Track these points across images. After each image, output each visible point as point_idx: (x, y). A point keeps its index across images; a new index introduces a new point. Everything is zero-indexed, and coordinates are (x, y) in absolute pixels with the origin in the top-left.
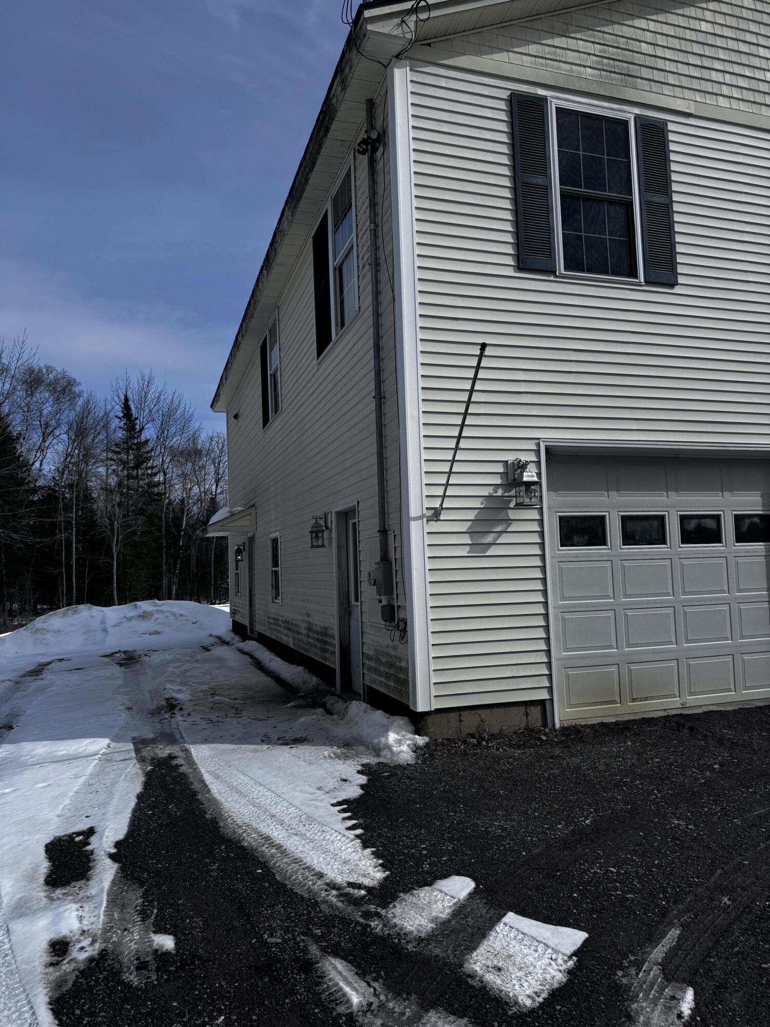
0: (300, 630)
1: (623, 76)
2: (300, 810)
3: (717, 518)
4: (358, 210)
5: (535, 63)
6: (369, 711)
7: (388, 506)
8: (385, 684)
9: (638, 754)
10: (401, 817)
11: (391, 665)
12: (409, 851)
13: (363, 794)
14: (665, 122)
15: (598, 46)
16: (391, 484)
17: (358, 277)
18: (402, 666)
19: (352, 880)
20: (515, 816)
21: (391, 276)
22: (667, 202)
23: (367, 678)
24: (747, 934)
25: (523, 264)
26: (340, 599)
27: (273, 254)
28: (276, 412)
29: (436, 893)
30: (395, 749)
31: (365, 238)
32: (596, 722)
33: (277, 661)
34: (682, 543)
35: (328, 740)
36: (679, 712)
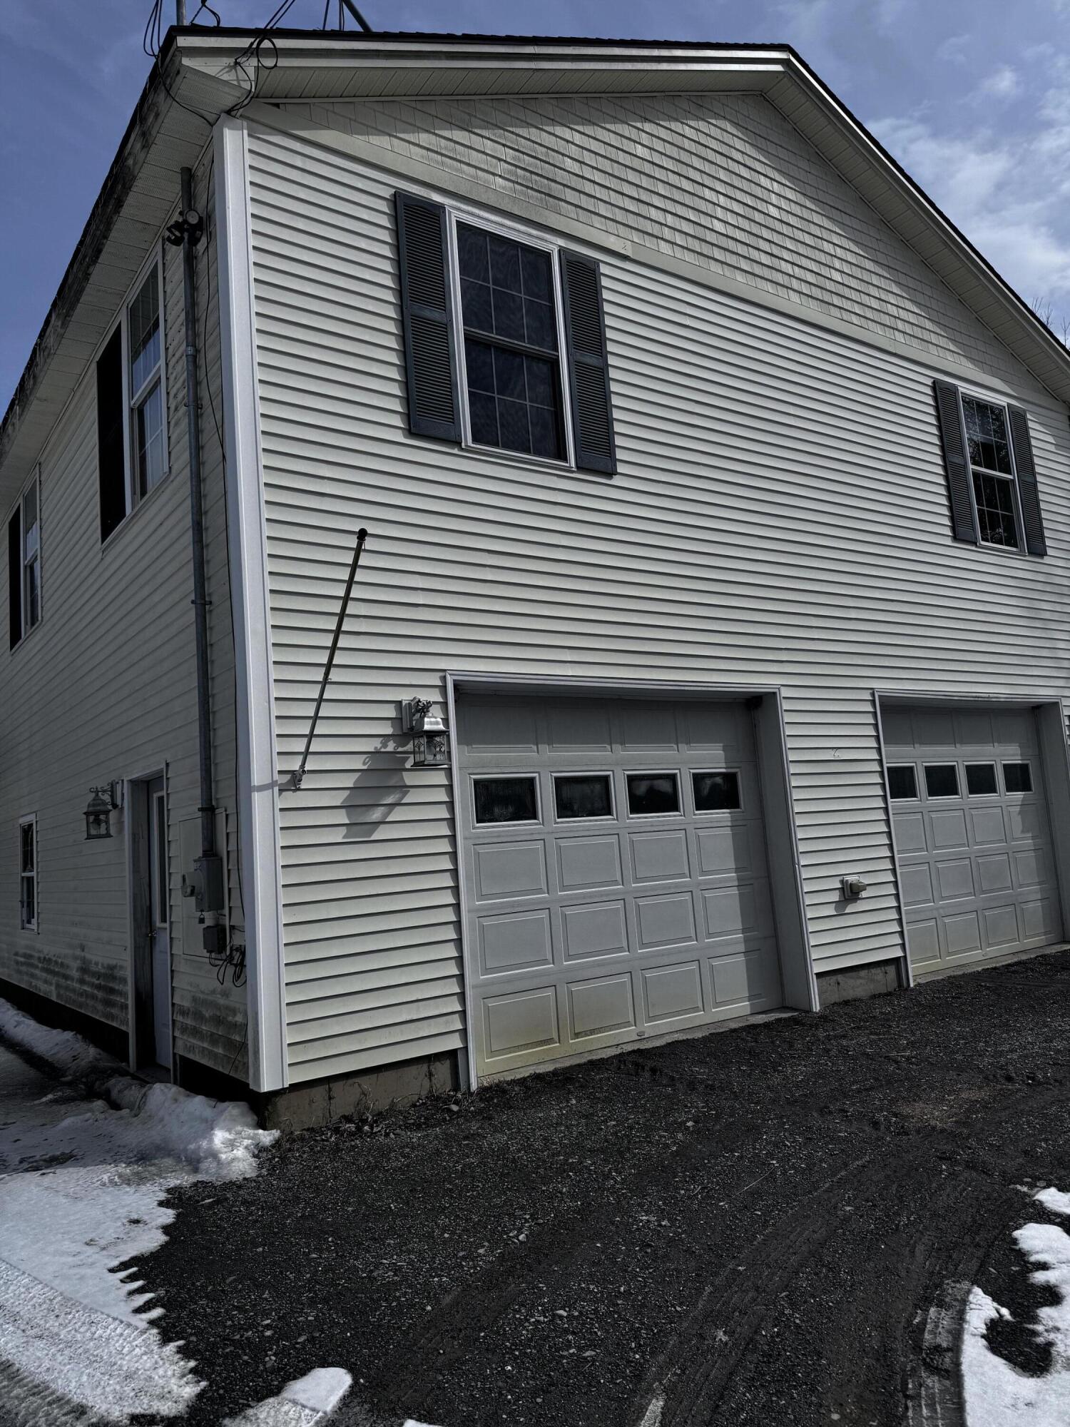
0: (68, 972)
1: (543, 196)
2: (52, 1288)
3: (672, 778)
4: (168, 327)
5: (428, 159)
6: (182, 1098)
7: (216, 769)
8: (210, 1052)
9: (586, 1117)
10: (231, 1274)
11: (218, 1021)
12: (242, 1336)
13: (167, 1243)
14: (597, 262)
15: (511, 151)
16: (222, 735)
17: (169, 423)
18: (236, 1022)
19: (138, 1411)
20: (415, 1245)
21: (219, 424)
22: (601, 365)
23: (179, 1043)
24: (754, 1386)
25: (415, 428)
26: (135, 920)
27: (31, 382)
28: (33, 624)
29: (286, 1408)
30: (223, 1156)
31: (179, 368)
32: (527, 1075)
33: (29, 1026)
34: (632, 812)
35: (110, 1153)
36: (636, 1047)
